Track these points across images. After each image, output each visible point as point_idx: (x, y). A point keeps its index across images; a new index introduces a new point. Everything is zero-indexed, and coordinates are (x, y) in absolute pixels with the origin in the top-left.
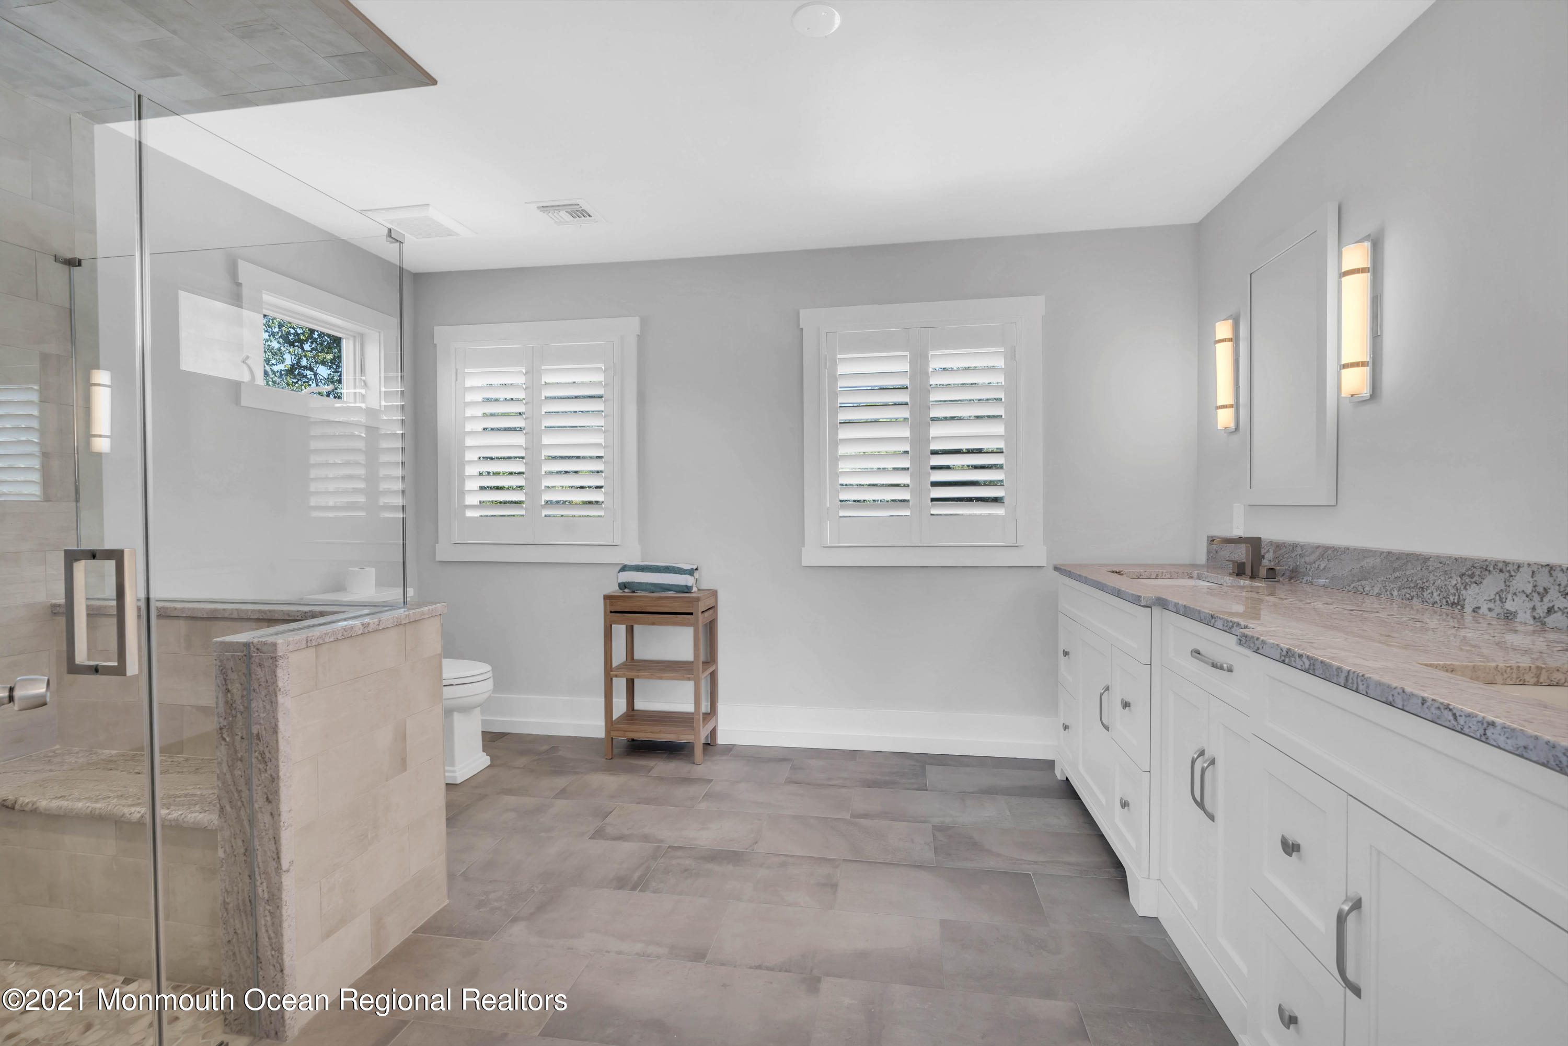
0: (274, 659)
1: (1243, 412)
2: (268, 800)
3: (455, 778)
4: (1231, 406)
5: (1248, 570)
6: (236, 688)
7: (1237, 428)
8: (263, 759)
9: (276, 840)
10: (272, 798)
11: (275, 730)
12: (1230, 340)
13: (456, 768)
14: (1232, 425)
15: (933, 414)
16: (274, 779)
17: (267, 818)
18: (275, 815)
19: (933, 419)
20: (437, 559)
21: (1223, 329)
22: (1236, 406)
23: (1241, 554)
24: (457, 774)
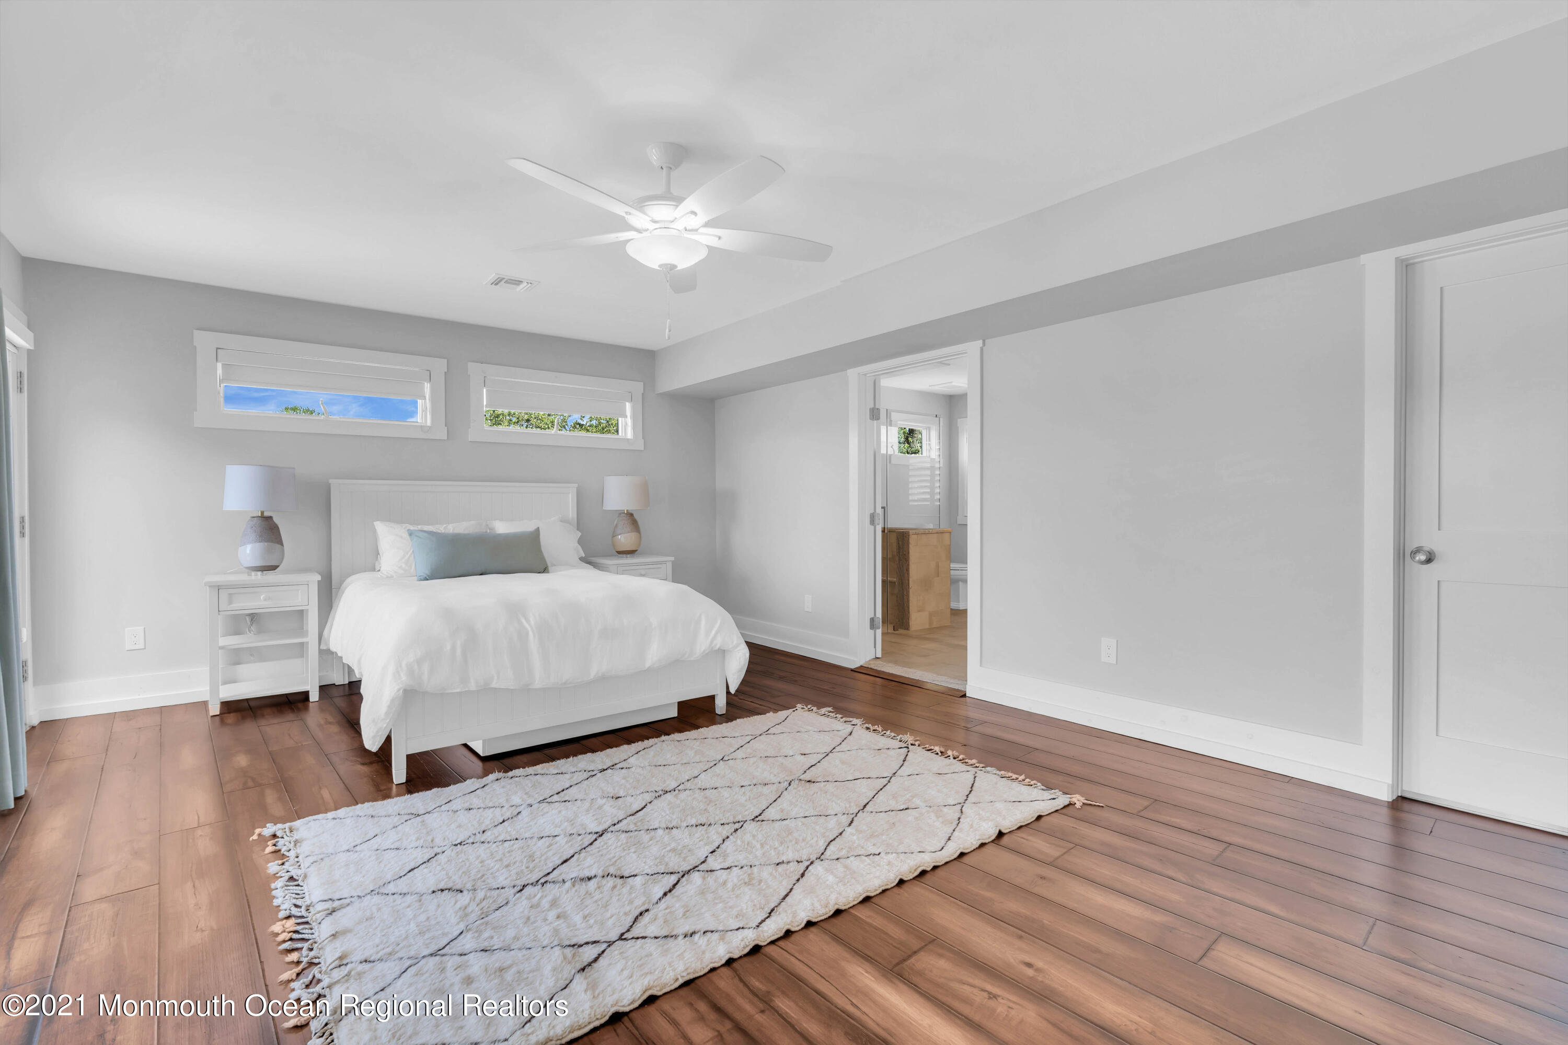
0: (909, 535)
2: (907, 570)
3: (959, 607)
6: (900, 543)
8: (906, 561)
9: (909, 580)
10: (908, 570)
11: (909, 553)
13: (960, 604)
16: (908, 565)
17: (907, 575)
18: (908, 574)
20: (958, 523)
24: (960, 606)
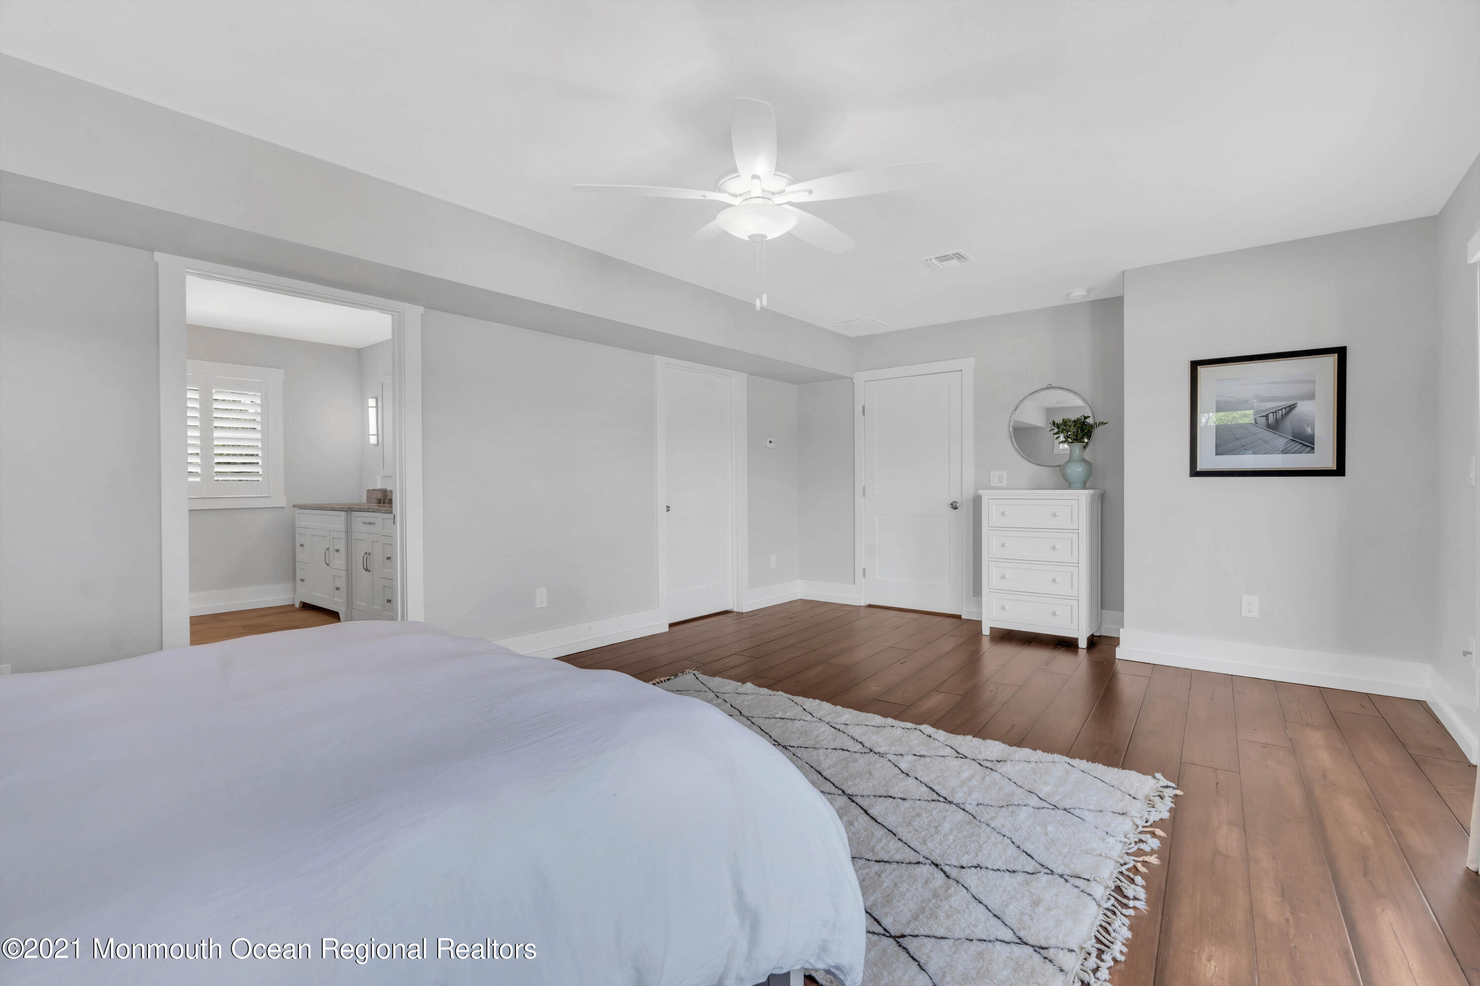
1: (380, 437)
4: (375, 435)
5: (382, 501)
7: (378, 444)
12: (375, 407)
14: (375, 442)
15: (215, 425)
19: (215, 427)
21: (372, 402)
22: (378, 435)
23: (380, 496)
